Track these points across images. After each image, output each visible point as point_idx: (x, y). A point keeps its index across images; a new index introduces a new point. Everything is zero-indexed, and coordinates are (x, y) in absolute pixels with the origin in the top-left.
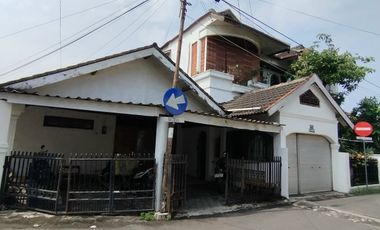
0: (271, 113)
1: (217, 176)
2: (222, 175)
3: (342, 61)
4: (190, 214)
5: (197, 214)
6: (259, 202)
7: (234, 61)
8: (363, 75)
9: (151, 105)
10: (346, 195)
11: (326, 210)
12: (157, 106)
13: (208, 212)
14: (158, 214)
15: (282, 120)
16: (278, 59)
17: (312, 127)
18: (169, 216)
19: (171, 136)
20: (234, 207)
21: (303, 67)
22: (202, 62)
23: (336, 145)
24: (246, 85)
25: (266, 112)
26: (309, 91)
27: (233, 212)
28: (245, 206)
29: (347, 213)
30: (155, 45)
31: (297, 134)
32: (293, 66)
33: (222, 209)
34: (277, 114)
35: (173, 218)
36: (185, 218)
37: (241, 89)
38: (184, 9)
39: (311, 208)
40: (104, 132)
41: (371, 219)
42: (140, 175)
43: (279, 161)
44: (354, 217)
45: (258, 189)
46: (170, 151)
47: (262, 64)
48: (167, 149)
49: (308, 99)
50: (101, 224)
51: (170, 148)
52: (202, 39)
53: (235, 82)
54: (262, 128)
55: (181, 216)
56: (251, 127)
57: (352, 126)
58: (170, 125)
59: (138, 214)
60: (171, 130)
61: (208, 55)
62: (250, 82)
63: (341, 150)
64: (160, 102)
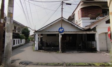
15: (97, 30)
24: (95, 19)
25: (90, 28)
38: (62, 10)
53: (91, 19)
60: (61, 36)
64: (58, 31)
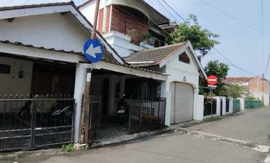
0: (161, 66)
1: (119, 112)
2: (123, 111)
3: (202, 35)
4: (103, 143)
5: (108, 142)
6: (152, 130)
7: (131, 26)
8: (212, 45)
9: (72, 52)
10: (201, 122)
11: (195, 133)
12: (78, 54)
13: (116, 140)
14: (77, 146)
15: (168, 71)
16: (160, 29)
17: (185, 78)
18: (87, 146)
19: (89, 80)
20: (135, 135)
21: (177, 37)
22: (107, 25)
23: (197, 90)
24: (139, 46)
25: (158, 65)
26: (185, 52)
27: (135, 139)
28: (143, 134)
29: (209, 134)
30: (72, 3)
31: (175, 82)
32: (171, 35)
33: (127, 137)
34: (165, 67)
35: (90, 148)
36: (100, 147)
37: (135, 48)
39: (186, 132)
40: (21, 76)
41: (223, 138)
42: (58, 112)
43: (165, 100)
44: (213, 137)
45: (151, 121)
46: (88, 92)
47: (150, 31)
48: (86, 91)
49: (184, 58)
50: (22, 159)
51: (88, 90)
52: (108, 7)
53: (132, 42)
54: (155, 77)
55: (96, 145)
56: (148, 76)
57: (206, 77)
58: (88, 70)
59: (59, 146)
60: (89, 75)
61: (112, 19)
62: (142, 44)
63: (200, 93)
64: (81, 50)
